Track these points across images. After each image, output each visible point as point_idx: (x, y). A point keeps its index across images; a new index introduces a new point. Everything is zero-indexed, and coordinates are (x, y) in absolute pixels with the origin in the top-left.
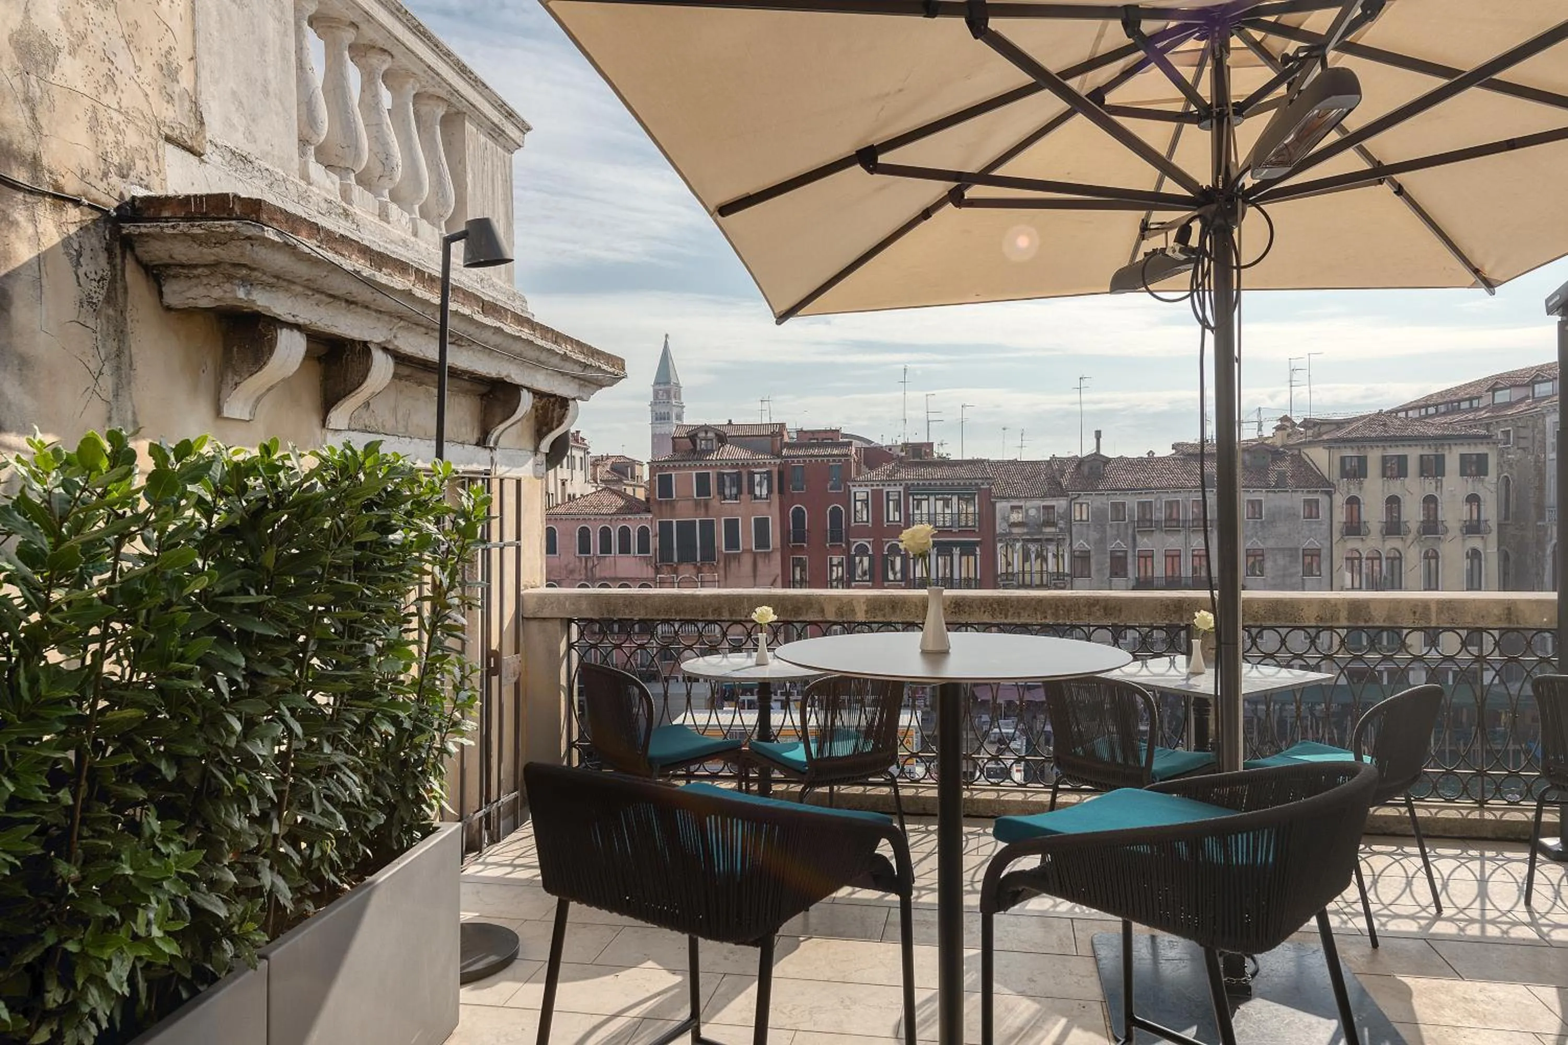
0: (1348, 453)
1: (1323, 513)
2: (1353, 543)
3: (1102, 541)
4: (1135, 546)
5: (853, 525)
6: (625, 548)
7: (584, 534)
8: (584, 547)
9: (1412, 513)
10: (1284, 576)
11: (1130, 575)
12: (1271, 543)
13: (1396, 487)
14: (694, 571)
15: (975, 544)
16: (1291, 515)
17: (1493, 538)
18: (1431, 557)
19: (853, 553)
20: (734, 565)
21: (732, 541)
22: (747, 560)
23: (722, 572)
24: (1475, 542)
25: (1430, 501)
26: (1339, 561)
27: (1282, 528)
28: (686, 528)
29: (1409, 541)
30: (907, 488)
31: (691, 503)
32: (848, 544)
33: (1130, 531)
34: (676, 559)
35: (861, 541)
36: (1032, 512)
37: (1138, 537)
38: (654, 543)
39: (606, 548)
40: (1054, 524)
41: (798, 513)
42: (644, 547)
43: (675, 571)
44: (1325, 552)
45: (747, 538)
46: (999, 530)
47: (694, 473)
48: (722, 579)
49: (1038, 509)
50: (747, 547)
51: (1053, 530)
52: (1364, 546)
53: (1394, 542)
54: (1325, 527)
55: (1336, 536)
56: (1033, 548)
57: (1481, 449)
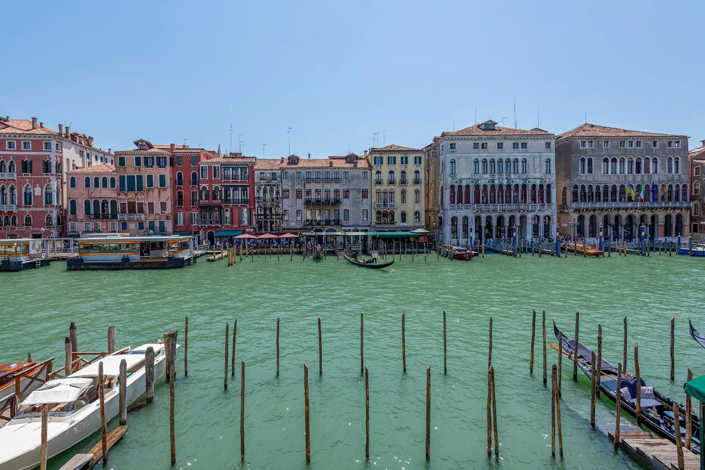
0: (377, 155)
1: (369, 177)
2: (378, 187)
3: (293, 185)
4: (305, 188)
5: (201, 179)
6: (105, 186)
7: (87, 180)
8: (88, 185)
9: (398, 177)
10: (356, 198)
11: (303, 198)
12: (351, 187)
13: (392, 167)
14: (134, 195)
15: (247, 186)
16: (358, 177)
17: (423, 185)
18: (403, 192)
19: (201, 189)
20: (151, 193)
21: (150, 184)
22: (156, 192)
23: (146, 195)
24: (417, 187)
25: (403, 172)
26: (374, 193)
27: (355, 182)
28: (131, 178)
29: (396, 186)
30: (221, 165)
31: (133, 169)
32: (199, 186)
33: (303, 182)
34: (126, 189)
35: (204, 185)
36: (268, 175)
37: (306, 184)
38: (117, 184)
39: (97, 185)
40: (276, 179)
41: (180, 174)
42: (113, 185)
43: (126, 195)
44: (369, 190)
45: (156, 183)
46: (256, 181)
47: (134, 157)
48: (146, 198)
49: (270, 174)
50: (156, 186)
51: (275, 181)
52: (382, 188)
53: (391, 187)
54: (370, 181)
55: (373, 184)
56: (268, 188)
57: (419, 155)
